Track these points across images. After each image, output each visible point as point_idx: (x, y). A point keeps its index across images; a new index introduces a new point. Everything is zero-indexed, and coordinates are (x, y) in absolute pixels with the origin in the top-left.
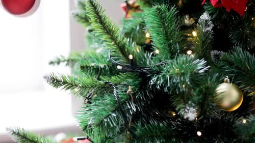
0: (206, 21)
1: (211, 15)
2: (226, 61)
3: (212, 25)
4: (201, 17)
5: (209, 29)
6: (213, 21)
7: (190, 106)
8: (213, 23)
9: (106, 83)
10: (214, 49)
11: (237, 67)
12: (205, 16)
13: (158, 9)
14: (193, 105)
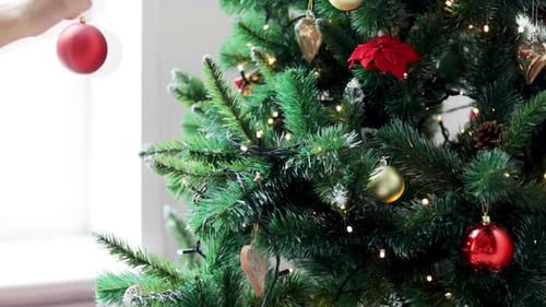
0: (355, 89)
1: (361, 82)
2: (381, 137)
3: (363, 96)
4: (348, 85)
5: (360, 99)
6: (364, 89)
7: (339, 188)
8: (364, 92)
9: (225, 171)
10: (365, 126)
11: (396, 144)
12: (353, 84)
13: (293, 73)
14: (343, 187)
